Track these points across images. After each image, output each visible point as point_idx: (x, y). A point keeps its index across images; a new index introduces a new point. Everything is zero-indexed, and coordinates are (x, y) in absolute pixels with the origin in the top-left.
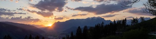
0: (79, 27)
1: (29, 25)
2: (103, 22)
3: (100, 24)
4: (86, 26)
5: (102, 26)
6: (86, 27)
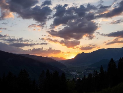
0: (112, 60)
1: (47, 58)
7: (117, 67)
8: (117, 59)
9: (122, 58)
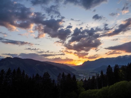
0: (109, 66)
4: (117, 65)
7: (113, 71)
8: (113, 66)
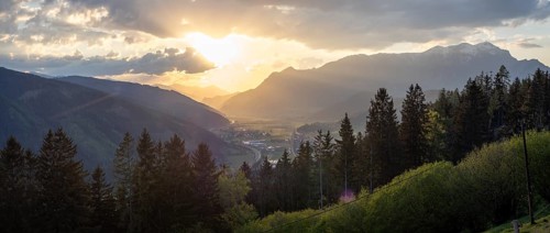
0: (382, 94)
2: (503, 68)
3: (487, 78)
4: (418, 87)
5: (500, 86)
6: (415, 91)
9: (415, 86)
